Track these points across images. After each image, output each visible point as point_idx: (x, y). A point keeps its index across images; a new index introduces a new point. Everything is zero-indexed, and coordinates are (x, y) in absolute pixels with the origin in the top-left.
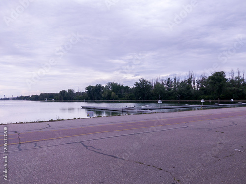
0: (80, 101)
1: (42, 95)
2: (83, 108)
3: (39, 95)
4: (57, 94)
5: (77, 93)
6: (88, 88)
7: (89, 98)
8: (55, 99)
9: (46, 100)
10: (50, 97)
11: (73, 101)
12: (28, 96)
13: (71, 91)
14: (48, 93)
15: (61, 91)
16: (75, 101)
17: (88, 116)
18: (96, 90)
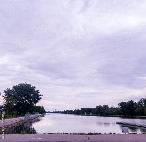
0: (114, 116)
1: (82, 109)
2: (118, 123)
3: (80, 109)
4: (94, 109)
5: (111, 108)
6: (121, 104)
7: (122, 113)
8: (92, 113)
9: (86, 114)
10: (88, 112)
11: (108, 116)
12: (72, 111)
13: (105, 107)
14: (87, 108)
15: (97, 107)
16: (110, 116)
17: (123, 132)
18: (129, 106)
